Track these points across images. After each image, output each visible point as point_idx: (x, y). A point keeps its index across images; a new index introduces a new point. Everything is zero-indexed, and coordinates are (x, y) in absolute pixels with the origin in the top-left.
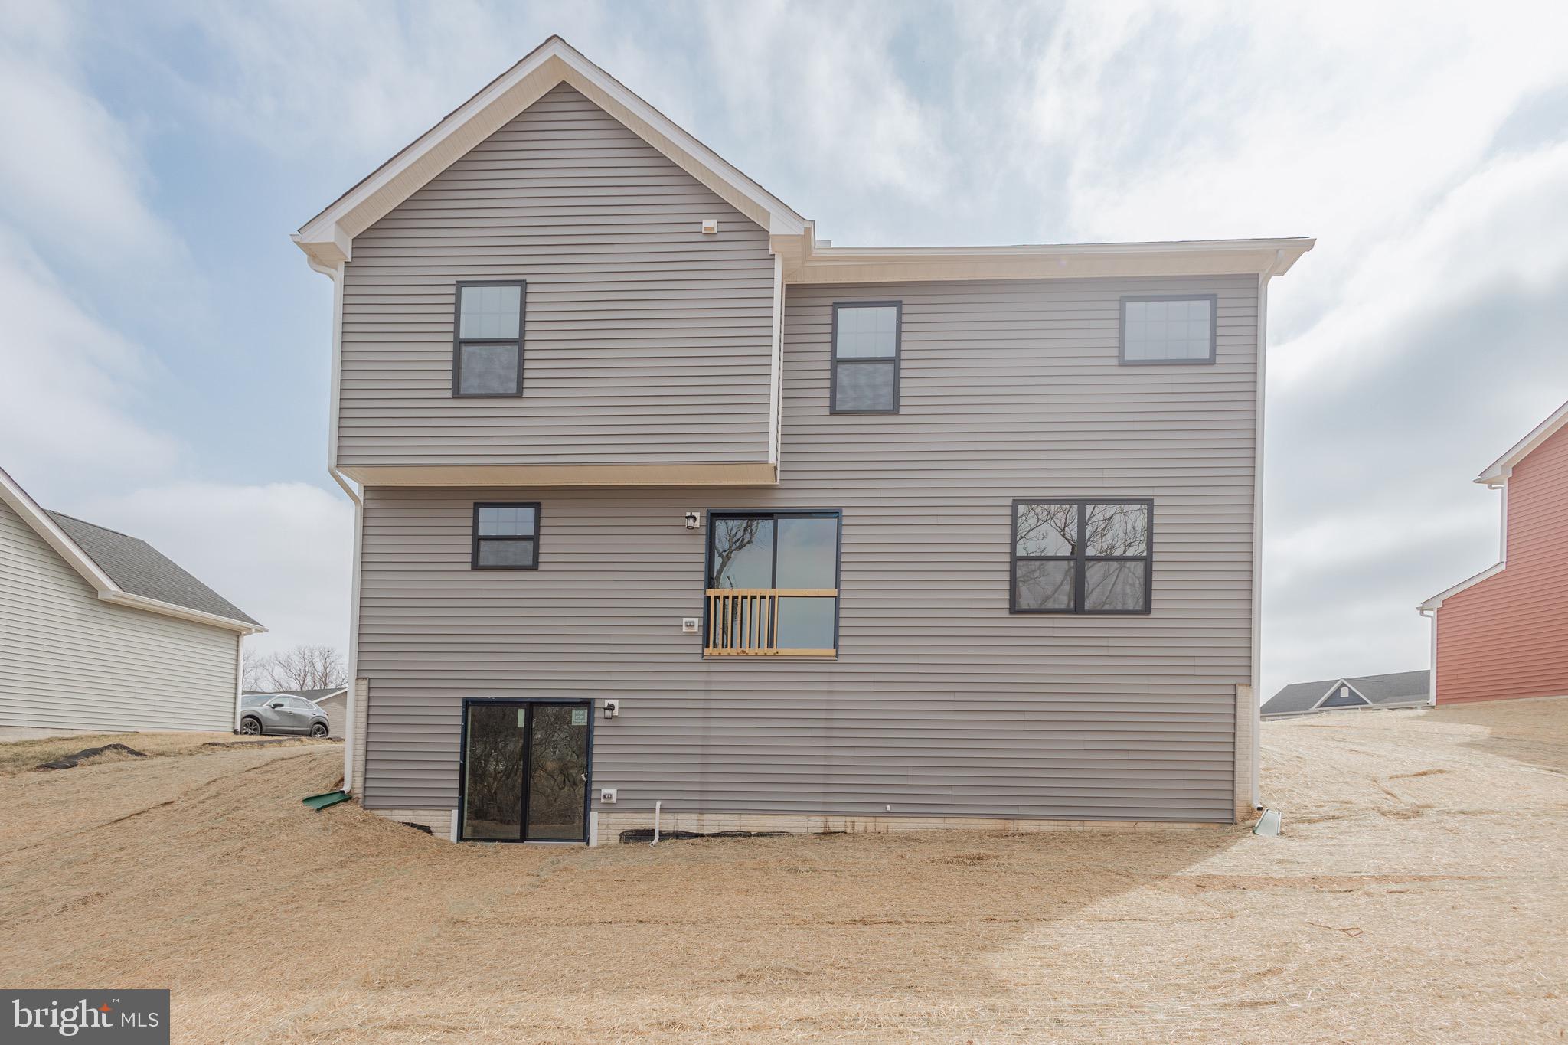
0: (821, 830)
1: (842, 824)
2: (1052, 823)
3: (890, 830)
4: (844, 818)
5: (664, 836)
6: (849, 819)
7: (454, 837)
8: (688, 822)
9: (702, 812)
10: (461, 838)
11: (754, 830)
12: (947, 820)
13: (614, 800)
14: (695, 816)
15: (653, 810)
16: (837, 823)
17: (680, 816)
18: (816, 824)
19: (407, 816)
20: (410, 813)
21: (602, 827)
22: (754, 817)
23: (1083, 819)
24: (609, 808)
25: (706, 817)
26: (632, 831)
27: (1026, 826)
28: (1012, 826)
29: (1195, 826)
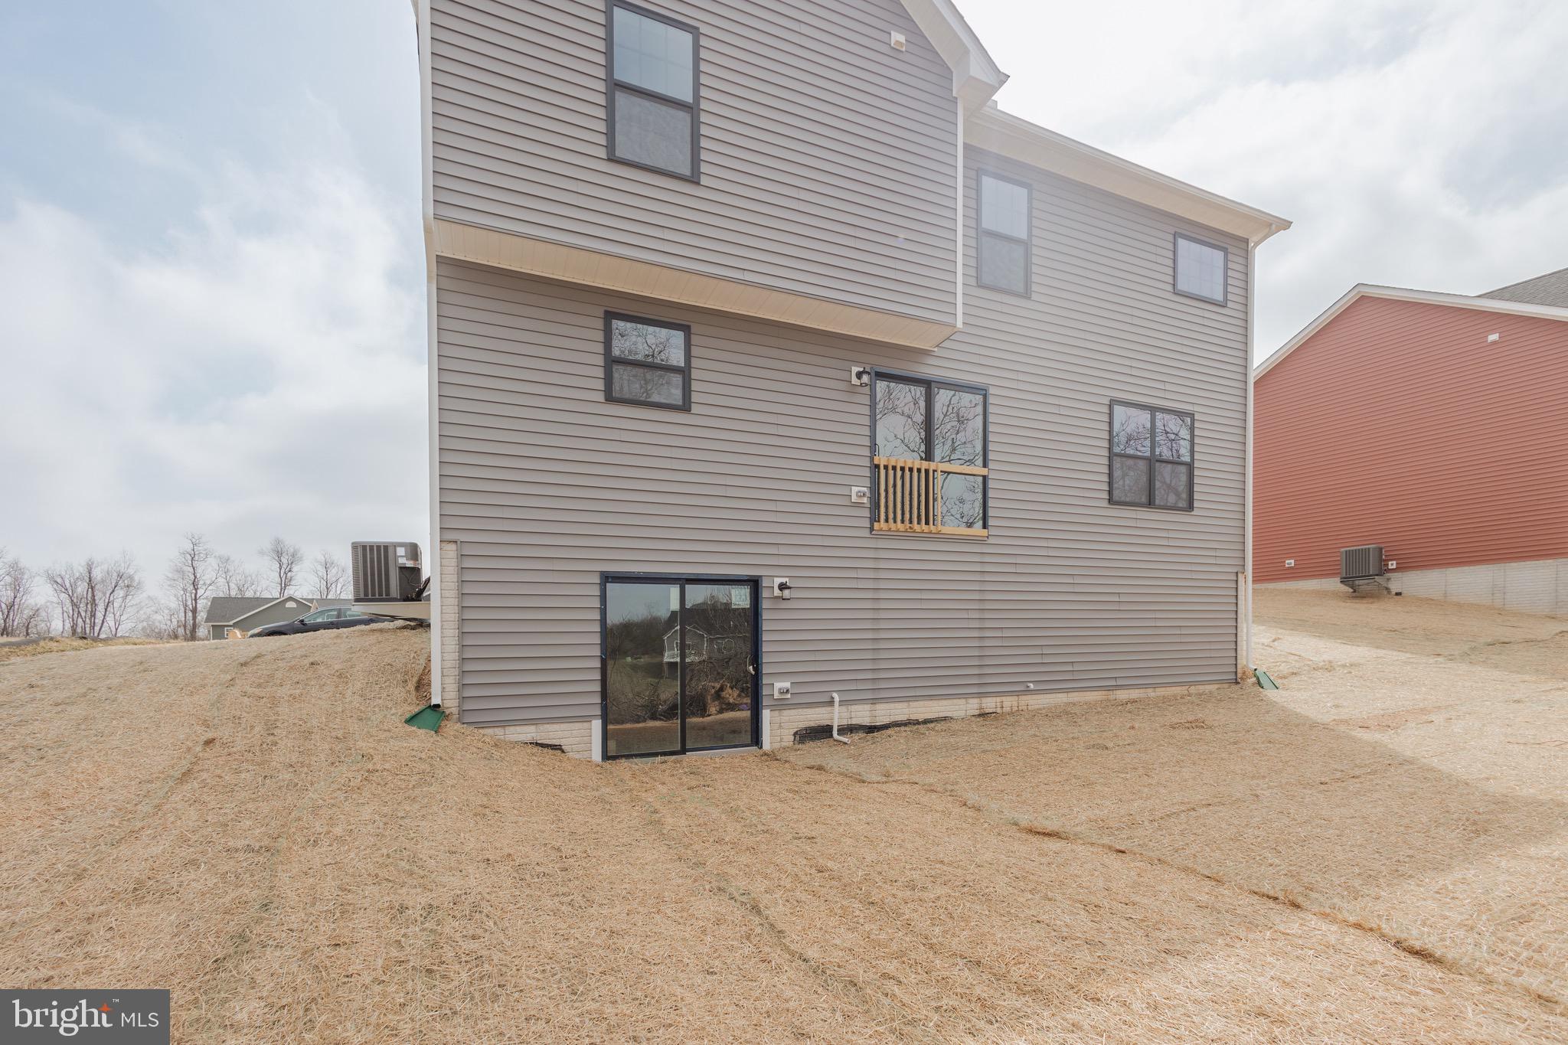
0: (977, 712)
1: (994, 705)
2: (1137, 691)
3: (1030, 708)
4: (994, 699)
6: (998, 699)
7: (596, 755)
8: (862, 715)
9: (874, 701)
10: (606, 757)
11: (921, 718)
12: (1070, 695)
13: (789, 695)
14: (867, 707)
15: (831, 703)
16: (990, 704)
17: (854, 708)
18: (972, 706)
19: (529, 733)
20: (532, 728)
22: (921, 703)
23: (1155, 686)
24: (781, 705)
25: (878, 706)
26: (806, 729)
27: (1123, 695)
28: (1112, 695)
29: (1216, 686)
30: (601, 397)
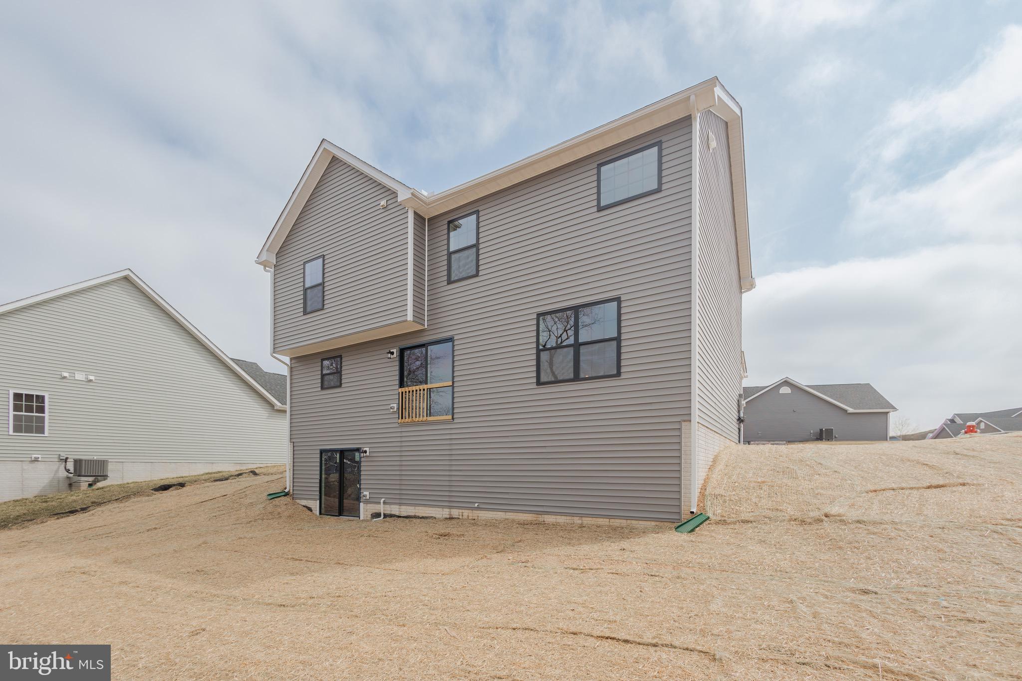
0: (448, 517)
1: (457, 514)
2: (563, 517)
3: (479, 518)
4: (458, 510)
5: (385, 516)
6: (460, 511)
7: (318, 514)
8: (395, 510)
9: (400, 504)
10: (320, 513)
11: (421, 515)
12: (507, 514)
13: (368, 497)
14: (397, 507)
15: (379, 503)
16: (455, 513)
17: (392, 506)
18: (445, 513)
19: (304, 502)
20: (305, 501)
21: (365, 510)
22: (420, 508)
23: (581, 516)
24: (367, 502)
25: (403, 507)
26: (375, 513)
27: (550, 519)
28: (541, 518)
30: (319, 389)
